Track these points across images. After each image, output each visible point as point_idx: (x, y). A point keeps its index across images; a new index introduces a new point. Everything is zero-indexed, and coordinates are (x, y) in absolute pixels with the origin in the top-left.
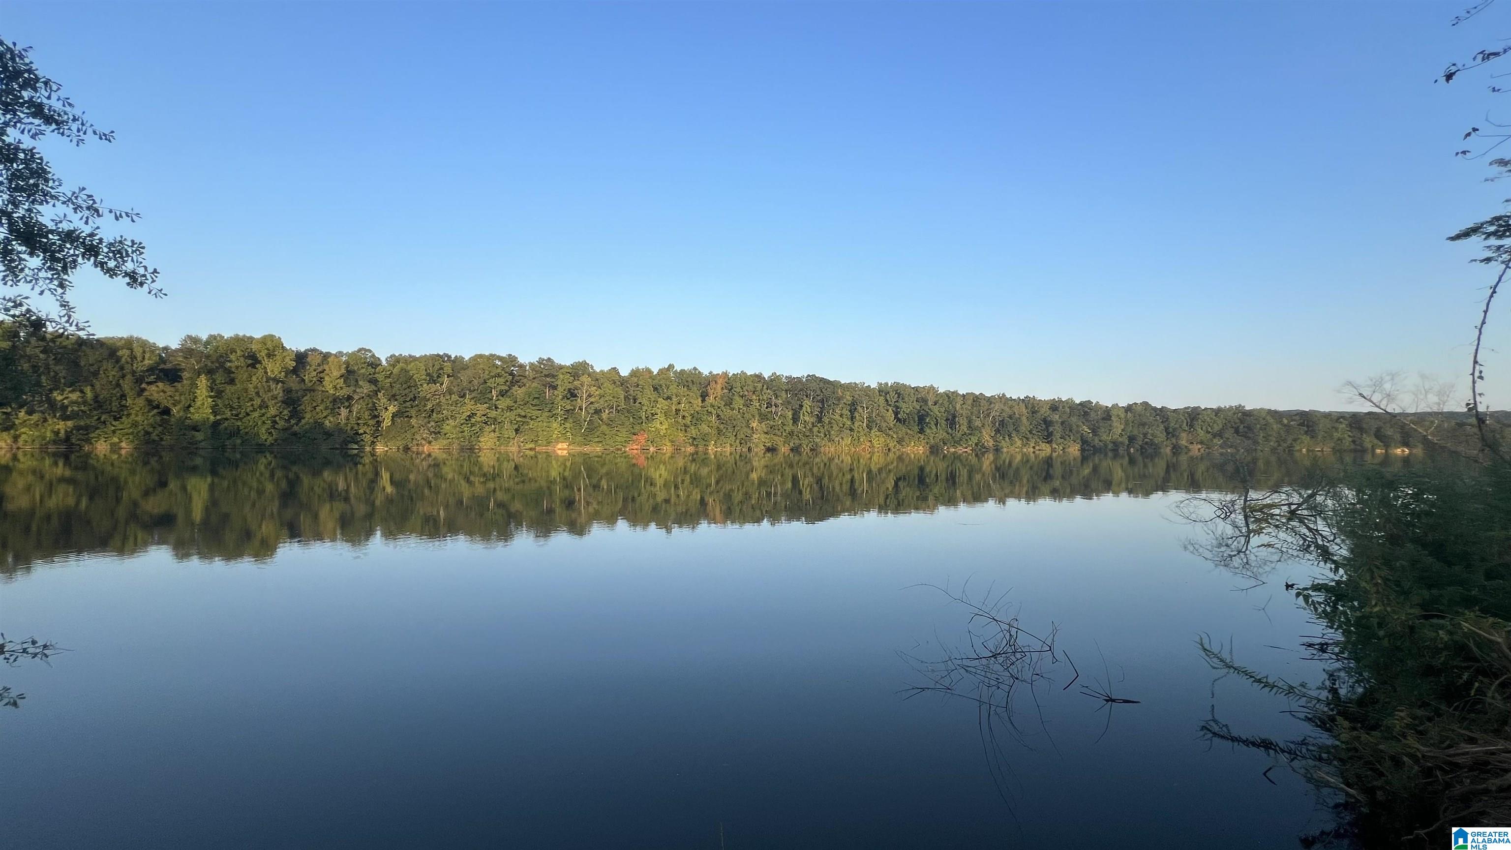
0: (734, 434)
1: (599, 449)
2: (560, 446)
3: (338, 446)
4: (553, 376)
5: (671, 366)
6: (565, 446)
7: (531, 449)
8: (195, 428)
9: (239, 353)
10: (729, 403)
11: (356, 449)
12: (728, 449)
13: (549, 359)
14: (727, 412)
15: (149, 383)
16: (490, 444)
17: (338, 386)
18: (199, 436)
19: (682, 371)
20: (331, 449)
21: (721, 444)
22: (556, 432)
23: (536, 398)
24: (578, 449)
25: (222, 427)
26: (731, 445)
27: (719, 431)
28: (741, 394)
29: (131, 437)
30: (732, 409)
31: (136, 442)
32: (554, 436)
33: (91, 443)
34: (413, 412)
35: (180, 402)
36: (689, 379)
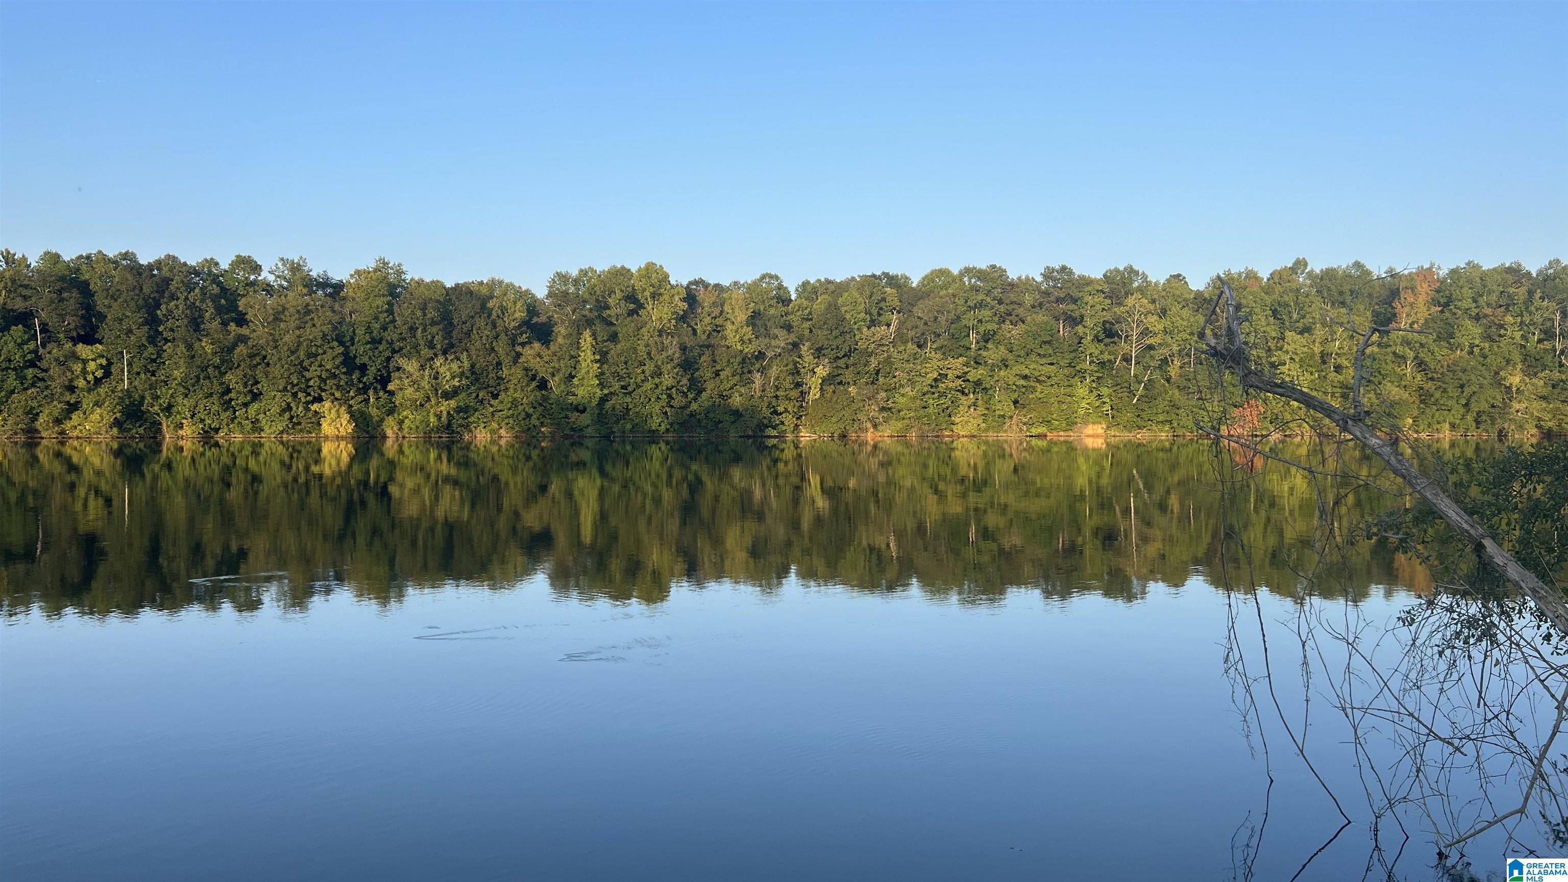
0: (1464, 402)
1: (1164, 435)
2: (1090, 429)
3: (751, 433)
4: (1075, 301)
5: (1300, 264)
6: (1099, 429)
7: (1039, 436)
8: (580, 409)
9: (619, 295)
10: (1447, 336)
11: (775, 437)
12: (1446, 435)
13: (1064, 268)
14: (1441, 355)
15: (523, 345)
16: (971, 428)
17: (746, 338)
18: (585, 419)
19: (1329, 274)
20: (740, 437)
21: (1429, 425)
22: (1083, 405)
23: (1045, 342)
24: (1127, 436)
25: (608, 405)
26: (1453, 426)
27: (1424, 398)
28: (1474, 312)
29: (511, 421)
30: (1452, 348)
31: (517, 429)
32: (1081, 412)
33: (471, 431)
34: (848, 375)
35: (559, 370)
36: (1346, 288)
